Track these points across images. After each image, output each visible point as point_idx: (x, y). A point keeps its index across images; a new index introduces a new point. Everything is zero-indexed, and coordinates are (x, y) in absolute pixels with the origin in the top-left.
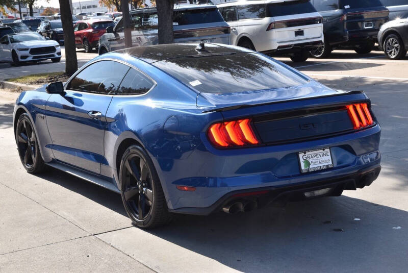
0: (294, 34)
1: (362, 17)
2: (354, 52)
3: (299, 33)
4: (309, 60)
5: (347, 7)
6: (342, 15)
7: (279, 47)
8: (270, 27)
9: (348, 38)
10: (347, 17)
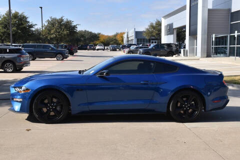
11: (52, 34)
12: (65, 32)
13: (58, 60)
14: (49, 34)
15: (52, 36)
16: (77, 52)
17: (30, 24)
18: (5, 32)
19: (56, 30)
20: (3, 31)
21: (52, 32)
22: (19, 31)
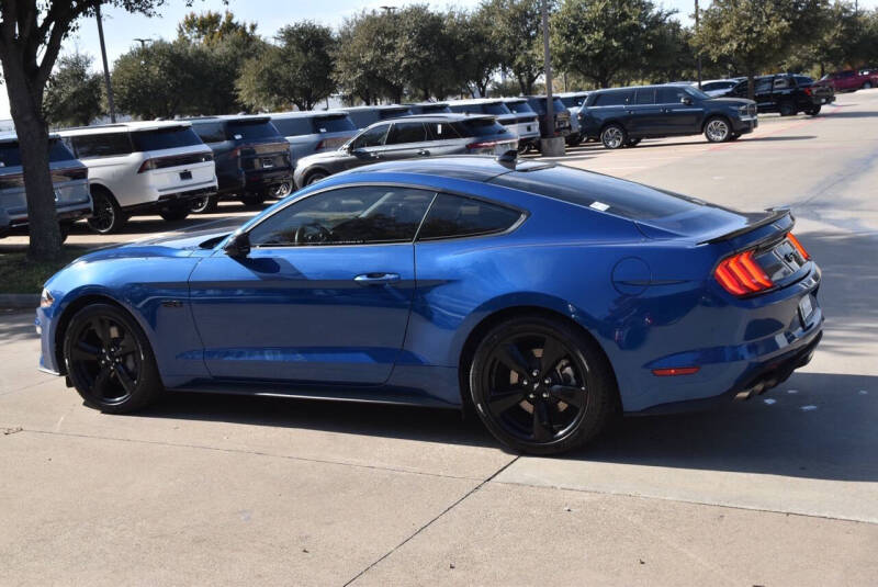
0: (178, 176)
1: (254, 152)
2: (240, 203)
3: (186, 175)
4: (190, 217)
5: (238, 137)
6: (232, 150)
7: (161, 198)
8: (143, 168)
9: (244, 182)
10: (242, 152)
11: (727, 40)
12: (773, 28)
13: (711, 141)
14: (713, 40)
15: (725, 49)
16: (830, 100)
17: (655, 11)
18: (569, 52)
19: (738, 25)
20: (562, 49)
21: (725, 32)
22: (615, 44)
